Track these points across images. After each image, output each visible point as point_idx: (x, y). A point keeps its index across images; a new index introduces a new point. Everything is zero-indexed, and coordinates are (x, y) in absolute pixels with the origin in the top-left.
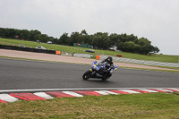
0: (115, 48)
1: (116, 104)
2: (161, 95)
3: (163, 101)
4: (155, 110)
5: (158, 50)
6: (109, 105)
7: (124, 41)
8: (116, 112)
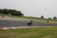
0: (10, 14)
1: (9, 32)
2: (24, 29)
3: (24, 31)
4: (22, 34)
5: (23, 15)
6: (7, 32)
7: (13, 12)
8: (9, 35)
